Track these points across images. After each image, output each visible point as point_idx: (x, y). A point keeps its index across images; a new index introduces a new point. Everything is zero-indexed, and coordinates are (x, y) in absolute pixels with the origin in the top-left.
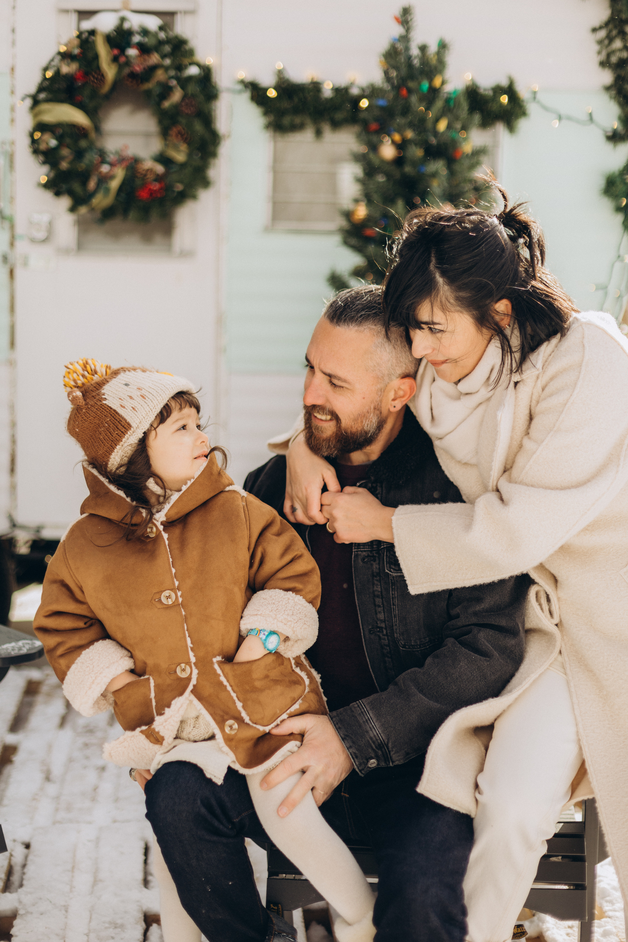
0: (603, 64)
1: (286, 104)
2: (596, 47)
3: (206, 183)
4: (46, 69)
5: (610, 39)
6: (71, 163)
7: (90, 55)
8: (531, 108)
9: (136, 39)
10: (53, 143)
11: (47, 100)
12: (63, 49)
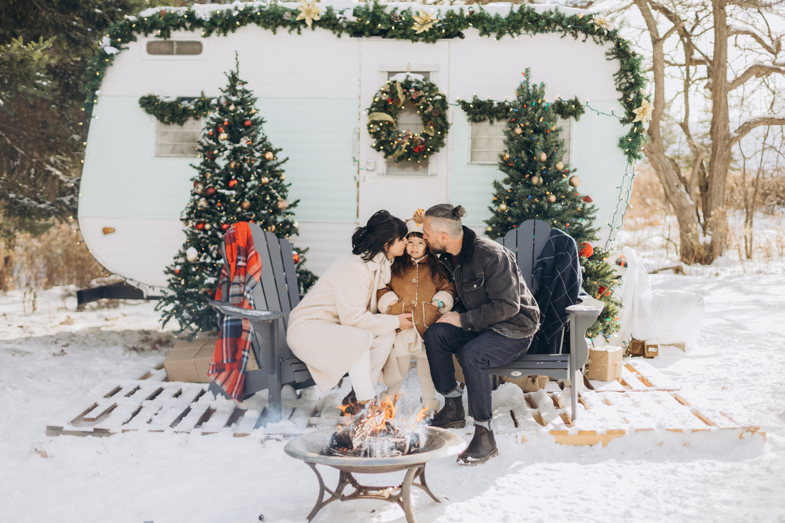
0: (617, 89)
1: (477, 110)
2: (615, 82)
3: (443, 145)
4: (375, 98)
5: (621, 79)
6: (385, 137)
7: (394, 92)
8: (586, 109)
9: (414, 85)
10: (378, 129)
11: (376, 111)
12: (382, 89)
